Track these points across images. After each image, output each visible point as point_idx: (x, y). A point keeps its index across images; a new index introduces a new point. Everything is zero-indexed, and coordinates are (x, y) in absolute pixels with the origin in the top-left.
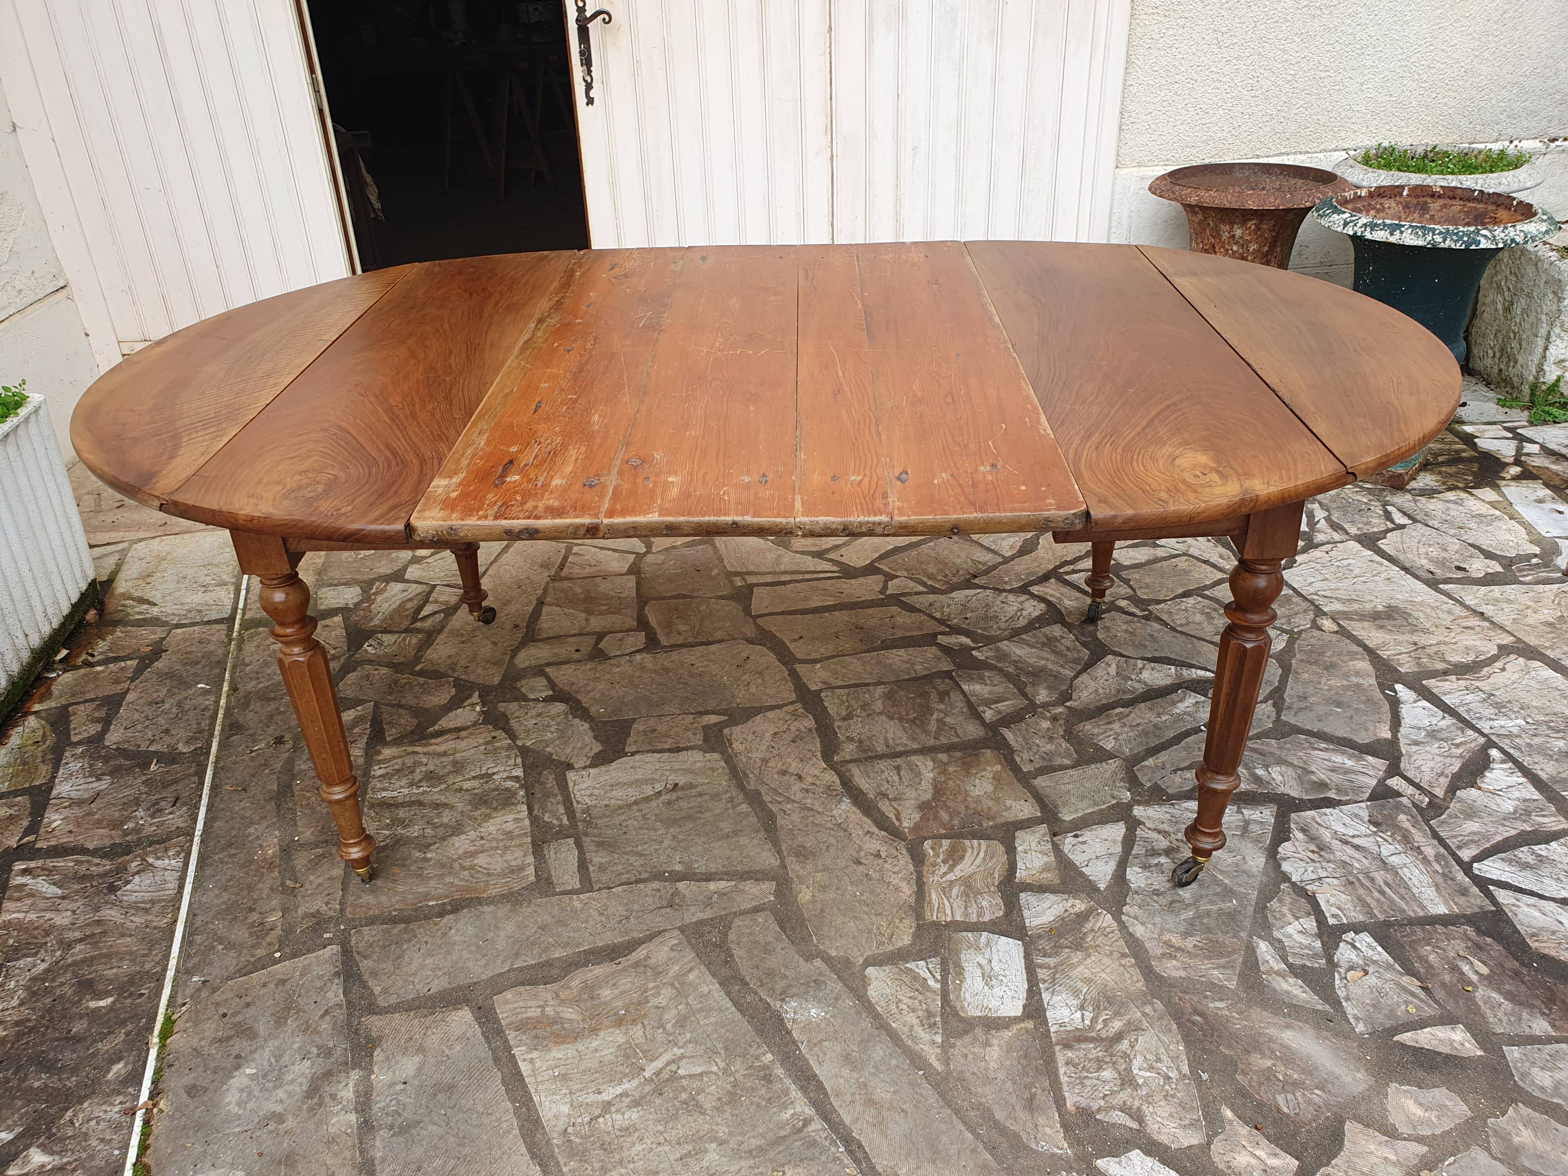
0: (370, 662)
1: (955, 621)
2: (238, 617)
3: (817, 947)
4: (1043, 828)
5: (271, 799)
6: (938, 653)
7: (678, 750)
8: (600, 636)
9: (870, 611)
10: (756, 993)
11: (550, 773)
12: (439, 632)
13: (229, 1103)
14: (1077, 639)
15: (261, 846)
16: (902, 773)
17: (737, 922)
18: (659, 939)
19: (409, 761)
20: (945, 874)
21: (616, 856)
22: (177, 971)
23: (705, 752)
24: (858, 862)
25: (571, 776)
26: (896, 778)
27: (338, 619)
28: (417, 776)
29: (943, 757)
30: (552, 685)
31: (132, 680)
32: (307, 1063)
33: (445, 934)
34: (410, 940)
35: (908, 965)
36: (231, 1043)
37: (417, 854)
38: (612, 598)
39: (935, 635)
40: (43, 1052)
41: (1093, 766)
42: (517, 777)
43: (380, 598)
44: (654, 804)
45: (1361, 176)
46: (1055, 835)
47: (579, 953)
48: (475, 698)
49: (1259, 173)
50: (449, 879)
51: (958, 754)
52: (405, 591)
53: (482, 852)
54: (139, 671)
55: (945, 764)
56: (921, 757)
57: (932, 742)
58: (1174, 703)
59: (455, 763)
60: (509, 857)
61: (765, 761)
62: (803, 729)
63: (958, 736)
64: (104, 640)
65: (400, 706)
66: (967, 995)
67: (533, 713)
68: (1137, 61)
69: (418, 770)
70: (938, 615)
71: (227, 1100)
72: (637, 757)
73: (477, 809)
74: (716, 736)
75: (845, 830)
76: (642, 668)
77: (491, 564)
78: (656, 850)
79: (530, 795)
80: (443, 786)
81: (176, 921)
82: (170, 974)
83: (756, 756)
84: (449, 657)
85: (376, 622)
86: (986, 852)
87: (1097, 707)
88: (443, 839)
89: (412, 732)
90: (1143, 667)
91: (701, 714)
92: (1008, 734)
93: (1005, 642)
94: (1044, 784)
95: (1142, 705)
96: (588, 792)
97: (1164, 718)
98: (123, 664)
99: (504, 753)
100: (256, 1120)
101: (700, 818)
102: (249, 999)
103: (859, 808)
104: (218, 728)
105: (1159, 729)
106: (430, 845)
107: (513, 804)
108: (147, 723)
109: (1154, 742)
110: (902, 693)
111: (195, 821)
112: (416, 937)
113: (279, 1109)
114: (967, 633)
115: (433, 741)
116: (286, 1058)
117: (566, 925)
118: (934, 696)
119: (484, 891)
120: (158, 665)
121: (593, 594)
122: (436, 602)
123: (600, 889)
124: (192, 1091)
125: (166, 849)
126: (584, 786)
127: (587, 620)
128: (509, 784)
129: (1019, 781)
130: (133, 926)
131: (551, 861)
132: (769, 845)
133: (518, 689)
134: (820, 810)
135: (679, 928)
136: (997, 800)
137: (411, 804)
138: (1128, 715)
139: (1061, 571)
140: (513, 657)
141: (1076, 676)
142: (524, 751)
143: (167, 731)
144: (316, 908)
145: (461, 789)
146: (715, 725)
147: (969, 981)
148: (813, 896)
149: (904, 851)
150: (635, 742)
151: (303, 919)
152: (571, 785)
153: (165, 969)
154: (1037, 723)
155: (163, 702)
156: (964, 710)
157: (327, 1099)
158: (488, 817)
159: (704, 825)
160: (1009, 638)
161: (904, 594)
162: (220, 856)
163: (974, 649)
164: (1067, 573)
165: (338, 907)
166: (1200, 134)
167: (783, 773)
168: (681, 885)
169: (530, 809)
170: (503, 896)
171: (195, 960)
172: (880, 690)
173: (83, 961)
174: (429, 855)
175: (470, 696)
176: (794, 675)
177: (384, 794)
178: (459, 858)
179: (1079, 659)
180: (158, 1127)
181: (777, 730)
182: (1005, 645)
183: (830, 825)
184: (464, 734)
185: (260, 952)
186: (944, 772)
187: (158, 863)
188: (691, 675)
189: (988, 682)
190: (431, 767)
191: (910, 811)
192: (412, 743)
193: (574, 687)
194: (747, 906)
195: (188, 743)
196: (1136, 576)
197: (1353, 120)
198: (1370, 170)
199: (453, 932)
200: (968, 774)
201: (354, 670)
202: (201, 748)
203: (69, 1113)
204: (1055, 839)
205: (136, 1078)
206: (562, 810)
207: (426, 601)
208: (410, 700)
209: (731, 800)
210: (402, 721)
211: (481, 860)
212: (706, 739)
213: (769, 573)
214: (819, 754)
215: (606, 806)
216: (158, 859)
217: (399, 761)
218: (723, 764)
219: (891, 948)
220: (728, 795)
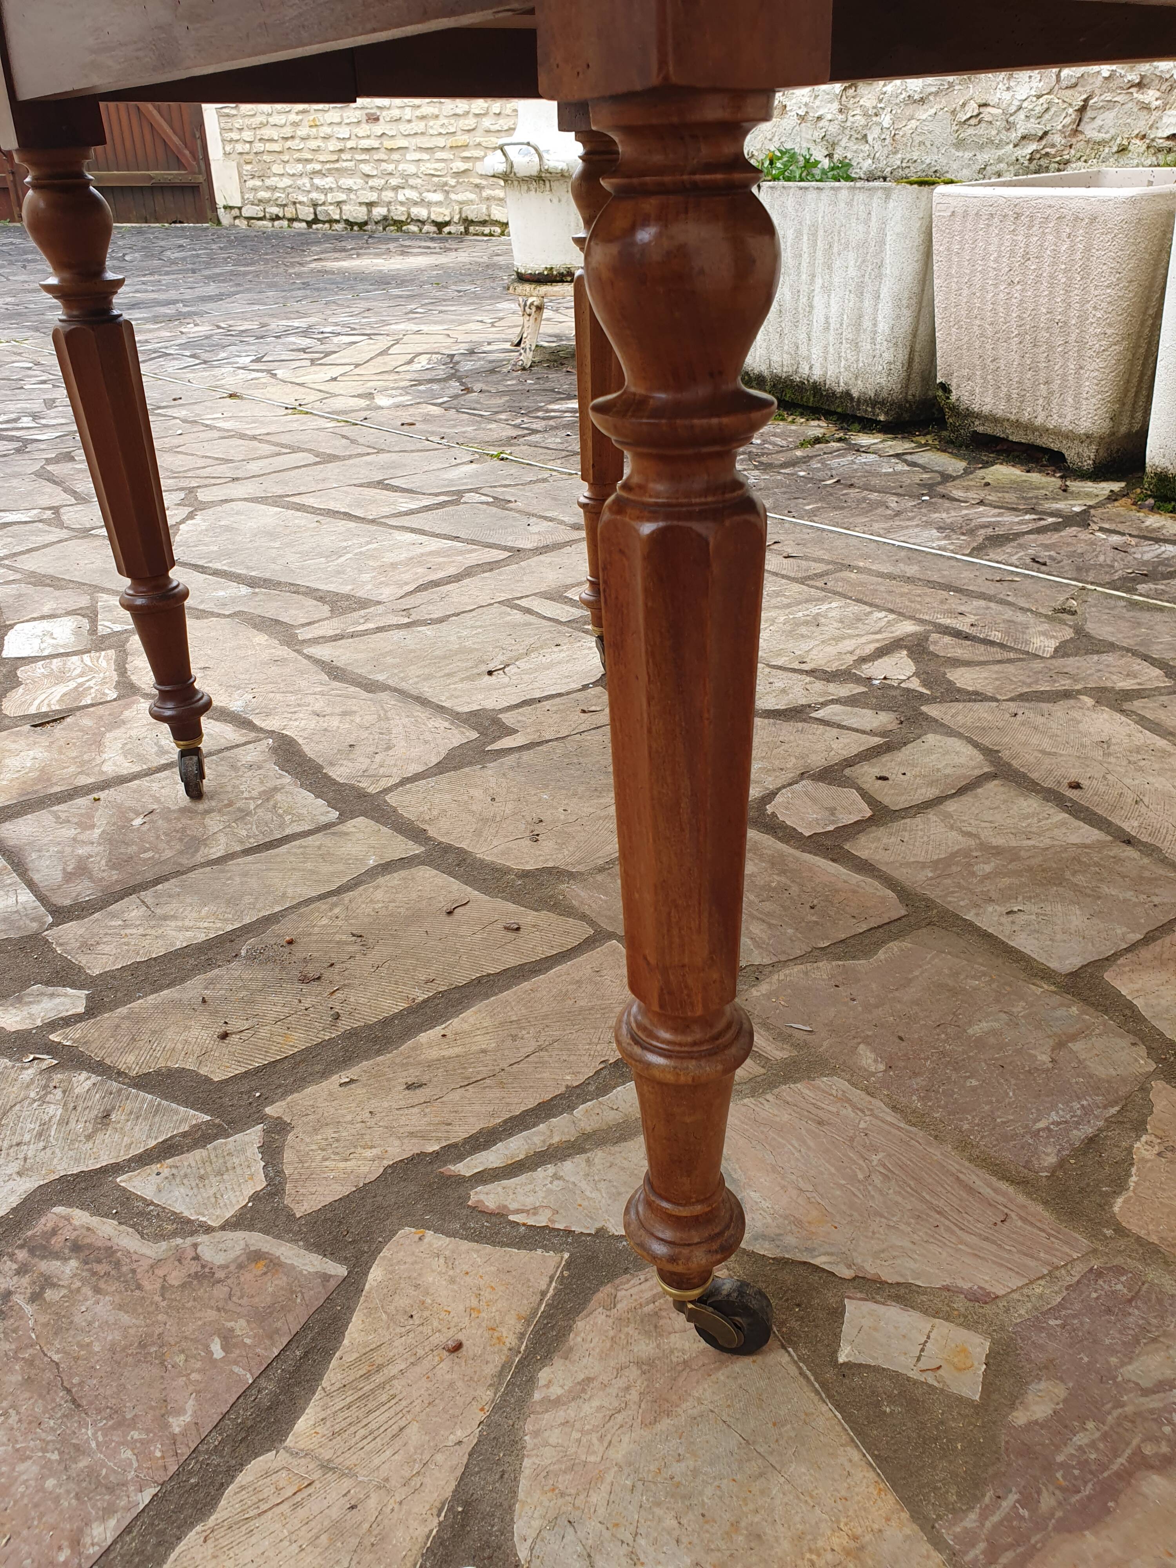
1: (28, 1074)
6: (82, 960)
20: (88, 681)
23: (482, 709)
29: (87, 780)
39: (92, 1010)
56: (126, 769)
57: (105, 792)
62: (344, 764)
63: (55, 811)
70: (83, 1081)
72: (576, 687)
74: (482, 726)
75: (230, 685)
83: (402, 721)
91: (536, 744)
101: (431, 659)
110: (168, 854)
132: (325, 659)
134: (272, 692)
146: (496, 737)
156: (34, 855)
167: (344, 711)
172: (217, 851)
183: (253, 684)
194: (324, 623)
200: (42, 770)
209: (402, 679)
212: (495, 720)
218: (445, 705)
220: (411, 682)
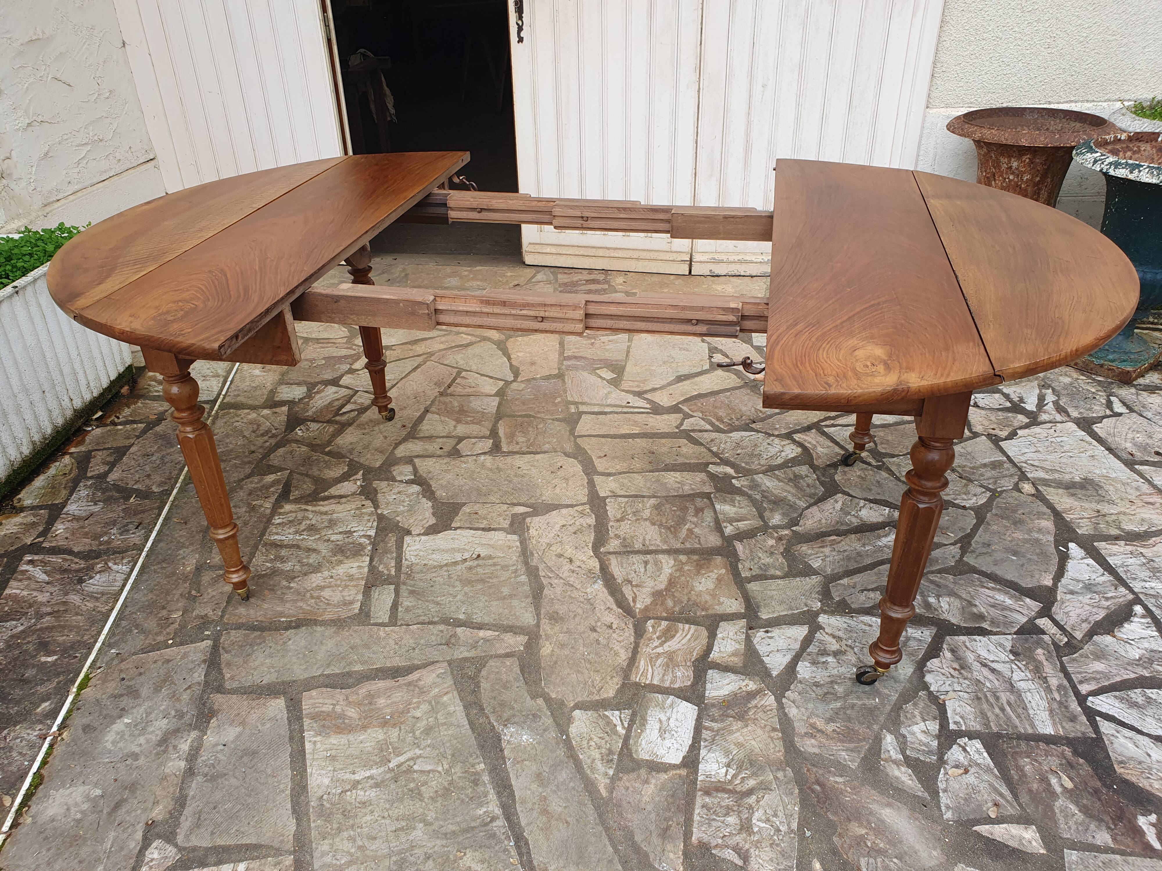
0: (297, 441)
1: (727, 455)
2: (220, 400)
3: (543, 689)
4: (743, 622)
5: (201, 531)
6: (706, 478)
7: (489, 529)
8: (460, 439)
9: (663, 441)
10: (488, 717)
11: (393, 536)
12: (350, 425)
13: (107, 741)
14: (818, 479)
15: (184, 564)
16: (649, 566)
17: (491, 663)
18: (431, 667)
19: (300, 515)
20: (656, 647)
21: (420, 602)
22: (103, 644)
23: (508, 533)
24: (593, 629)
25: (407, 539)
26: (642, 570)
27: (285, 409)
28: (303, 527)
29: (683, 558)
30: (415, 471)
31: (138, 437)
32: (165, 721)
33: (284, 643)
34: (260, 644)
35: (606, 713)
36: (122, 699)
37: (285, 583)
38: (478, 412)
39: (707, 464)
40: (3, 687)
41: (798, 579)
42: (370, 536)
43: (318, 396)
44: (459, 567)
45: (1129, 123)
46: (751, 628)
47: (372, 669)
48: (359, 475)
49: (1046, 117)
50: (300, 604)
51: (696, 557)
52: (336, 393)
53: (328, 587)
54: (144, 432)
55: (683, 564)
56: (666, 556)
57: (679, 546)
58: (879, 537)
59: (330, 521)
60: (345, 593)
61: (549, 545)
62: (585, 525)
63: (700, 543)
64: (129, 408)
65: (307, 475)
66: (643, 742)
67: (396, 490)
68: (951, 21)
69: (304, 523)
70: (715, 449)
71: (106, 739)
72: (458, 531)
73: (335, 555)
74: (520, 523)
75: (592, 605)
76: (483, 466)
77: (401, 379)
78: (450, 602)
79: (375, 550)
80: (318, 536)
81: (113, 609)
82: (98, 645)
83: (544, 541)
84: (351, 444)
85: (310, 413)
86: (693, 635)
87: (816, 533)
88: (305, 574)
89: (309, 495)
90: (863, 507)
91: (515, 505)
92: (739, 547)
93: (761, 475)
94: (755, 588)
95: (853, 536)
96: (415, 553)
97: (867, 548)
98: (135, 426)
99: (366, 517)
100: (121, 756)
101: (488, 582)
102: (142, 670)
103: (608, 589)
104: (182, 477)
105: (861, 556)
106: (295, 577)
107: (361, 555)
108: (138, 468)
109: (853, 565)
110: (668, 506)
111: (147, 541)
112: (264, 642)
113: (137, 750)
114: (732, 465)
115: (321, 503)
116: (153, 715)
117: (369, 648)
118: (691, 511)
119: (321, 616)
120: (158, 429)
121: (465, 408)
122: (355, 403)
123: (401, 625)
124: (87, 729)
125: (123, 558)
126: (414, 548)
127: (455, 427)
128: (363, 540)
129: (736, 583)
130: (84, 608)
131: (373, 600)
132: (532, 609)
133: (391, 472)
134: (578, 587)
135: (448, 661)
136: (714, 596)
137: (293, 546)
138: (839, 542)
139: (823, 424)
140: (395, 448)
141: (807, 508)
142: (381, 518)
143: (149, 476)
144: (206, 612)
145: (329, 540)
146: (521, 514)
147: (648, 731)
148: (553, 651)
149: (631, 626)
150: (461, 520)
151: (195, 619)
152: (405, 546)
153: (96, 641)
154: (765, 541)
155: (153, 455)
156: (711, 524)
157: (171, 748)
158: (341, 562)
159: (490, 587)
160: (764, 473)
161: (694, 431)
162: (156, 567)
163: (734, 478)
164: (827, 426)
165: (220, 613)
166: (1000, 83)
167: (560, 556)
168: (459, 630)
169: (371, 560)
170: (332, 621)
171: (118, 638)
172: (653, 501)
173: (47, 628)
174: (292, 585)
175: (356, 473)
176: (591, 484)
177: (276, 537)
178: (312, 590)
179: (814, 494)
180: (58, 750)
181: (565, 523)
182: (759, 478)
183: (582, 600)
184: (343, 500)
185: (160, 638)
186: (680, 570)
187: (115, 567)
188: (516, 476)
189: (737, 504)
190: (313, 522)
191: (644, 596)
192: (306, 503)
193: (430, 475)
194: (502, 652)
195: (159, 486)
196: (882, 434)
197: (1135, 77)
198: (1137, 118)
199: (290, 642)
200: (698, 573)
201: (284, 446)
202: (167, 490)
203: (6, 732)
204: (749, 632)
205: (54, 714)
206: (393, 564)
207: (348, 402)
208: (315, 472)
209: (516, 571)
210: (305, 486)
211: (326, 593)
212: (512, 524)
213: (598, 405)
214: (590, 545)
215: (425, 565)
216: (115, 564)
217: (294, 515)
218: (518, 544)
219: (597, 698)
220: (515, 567)
